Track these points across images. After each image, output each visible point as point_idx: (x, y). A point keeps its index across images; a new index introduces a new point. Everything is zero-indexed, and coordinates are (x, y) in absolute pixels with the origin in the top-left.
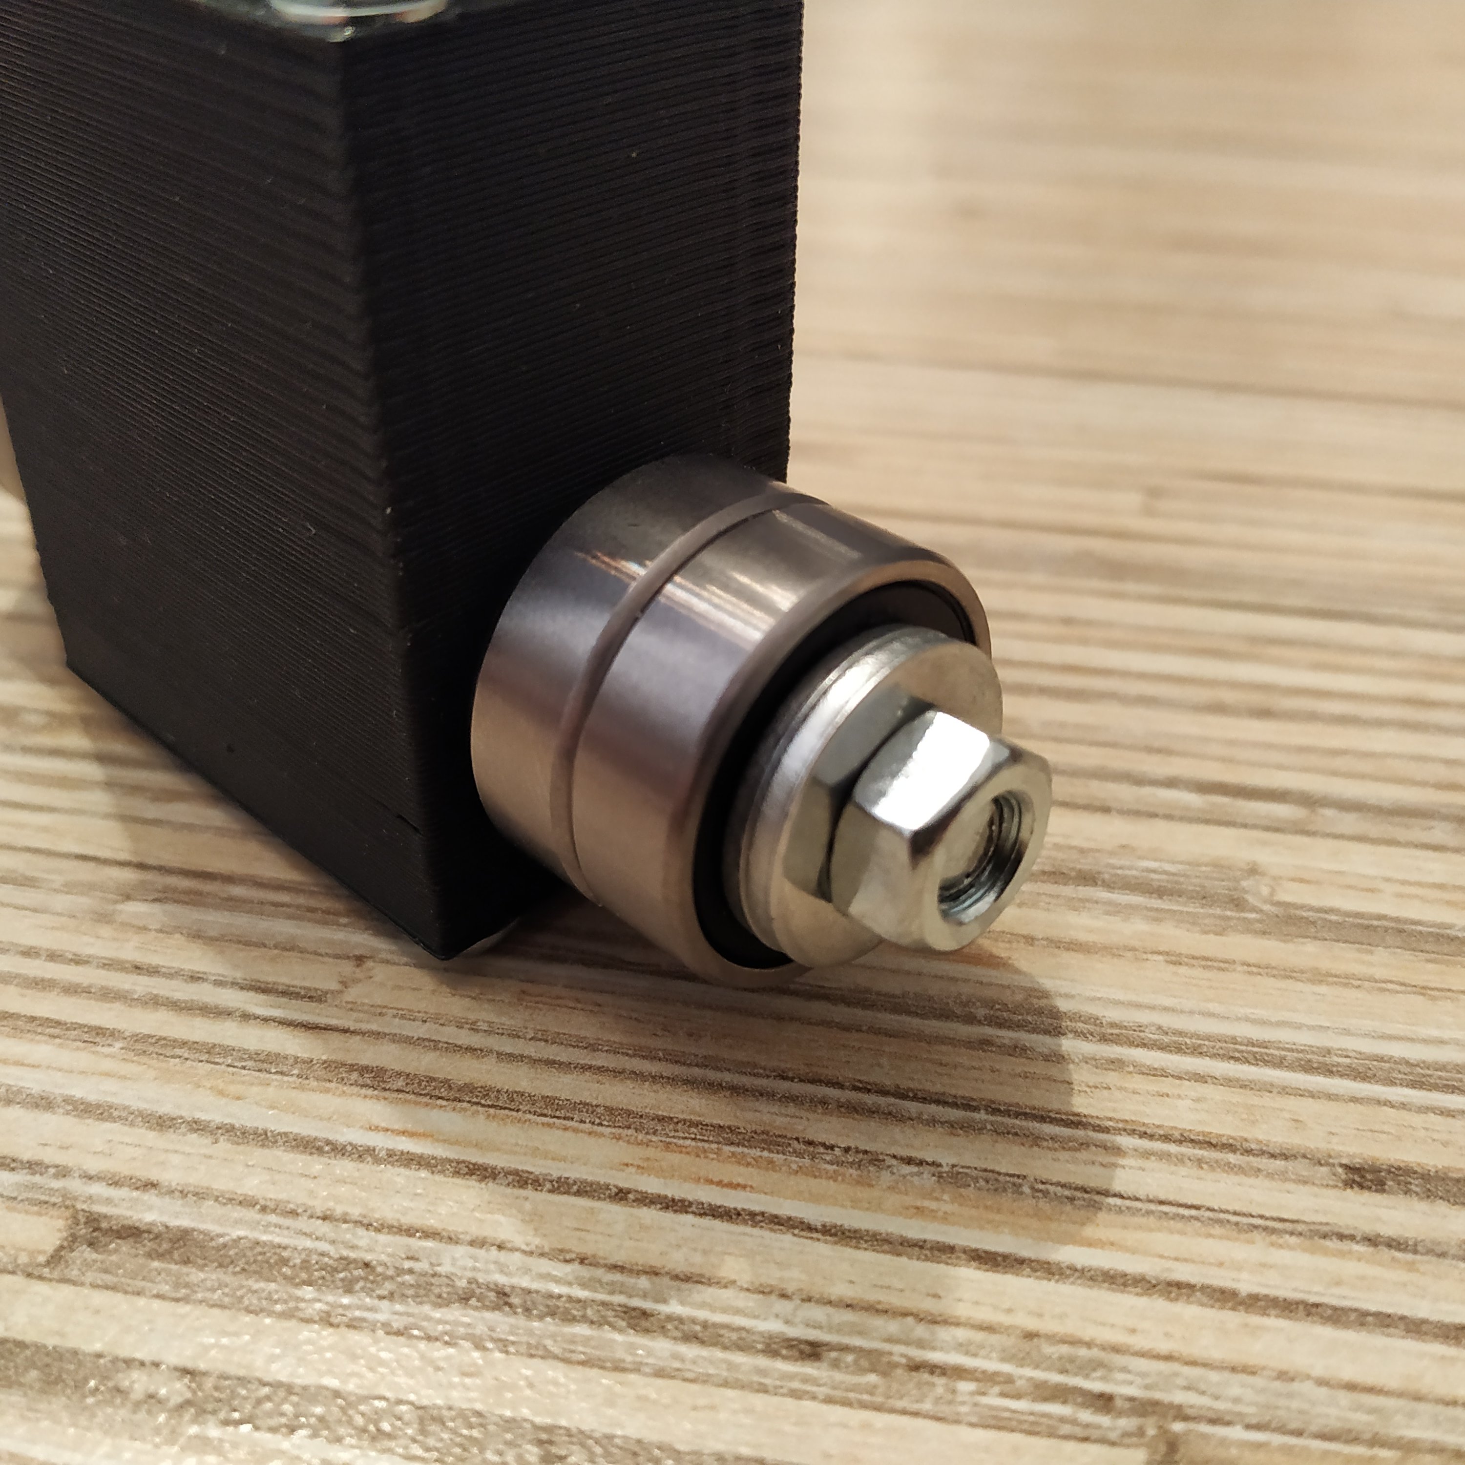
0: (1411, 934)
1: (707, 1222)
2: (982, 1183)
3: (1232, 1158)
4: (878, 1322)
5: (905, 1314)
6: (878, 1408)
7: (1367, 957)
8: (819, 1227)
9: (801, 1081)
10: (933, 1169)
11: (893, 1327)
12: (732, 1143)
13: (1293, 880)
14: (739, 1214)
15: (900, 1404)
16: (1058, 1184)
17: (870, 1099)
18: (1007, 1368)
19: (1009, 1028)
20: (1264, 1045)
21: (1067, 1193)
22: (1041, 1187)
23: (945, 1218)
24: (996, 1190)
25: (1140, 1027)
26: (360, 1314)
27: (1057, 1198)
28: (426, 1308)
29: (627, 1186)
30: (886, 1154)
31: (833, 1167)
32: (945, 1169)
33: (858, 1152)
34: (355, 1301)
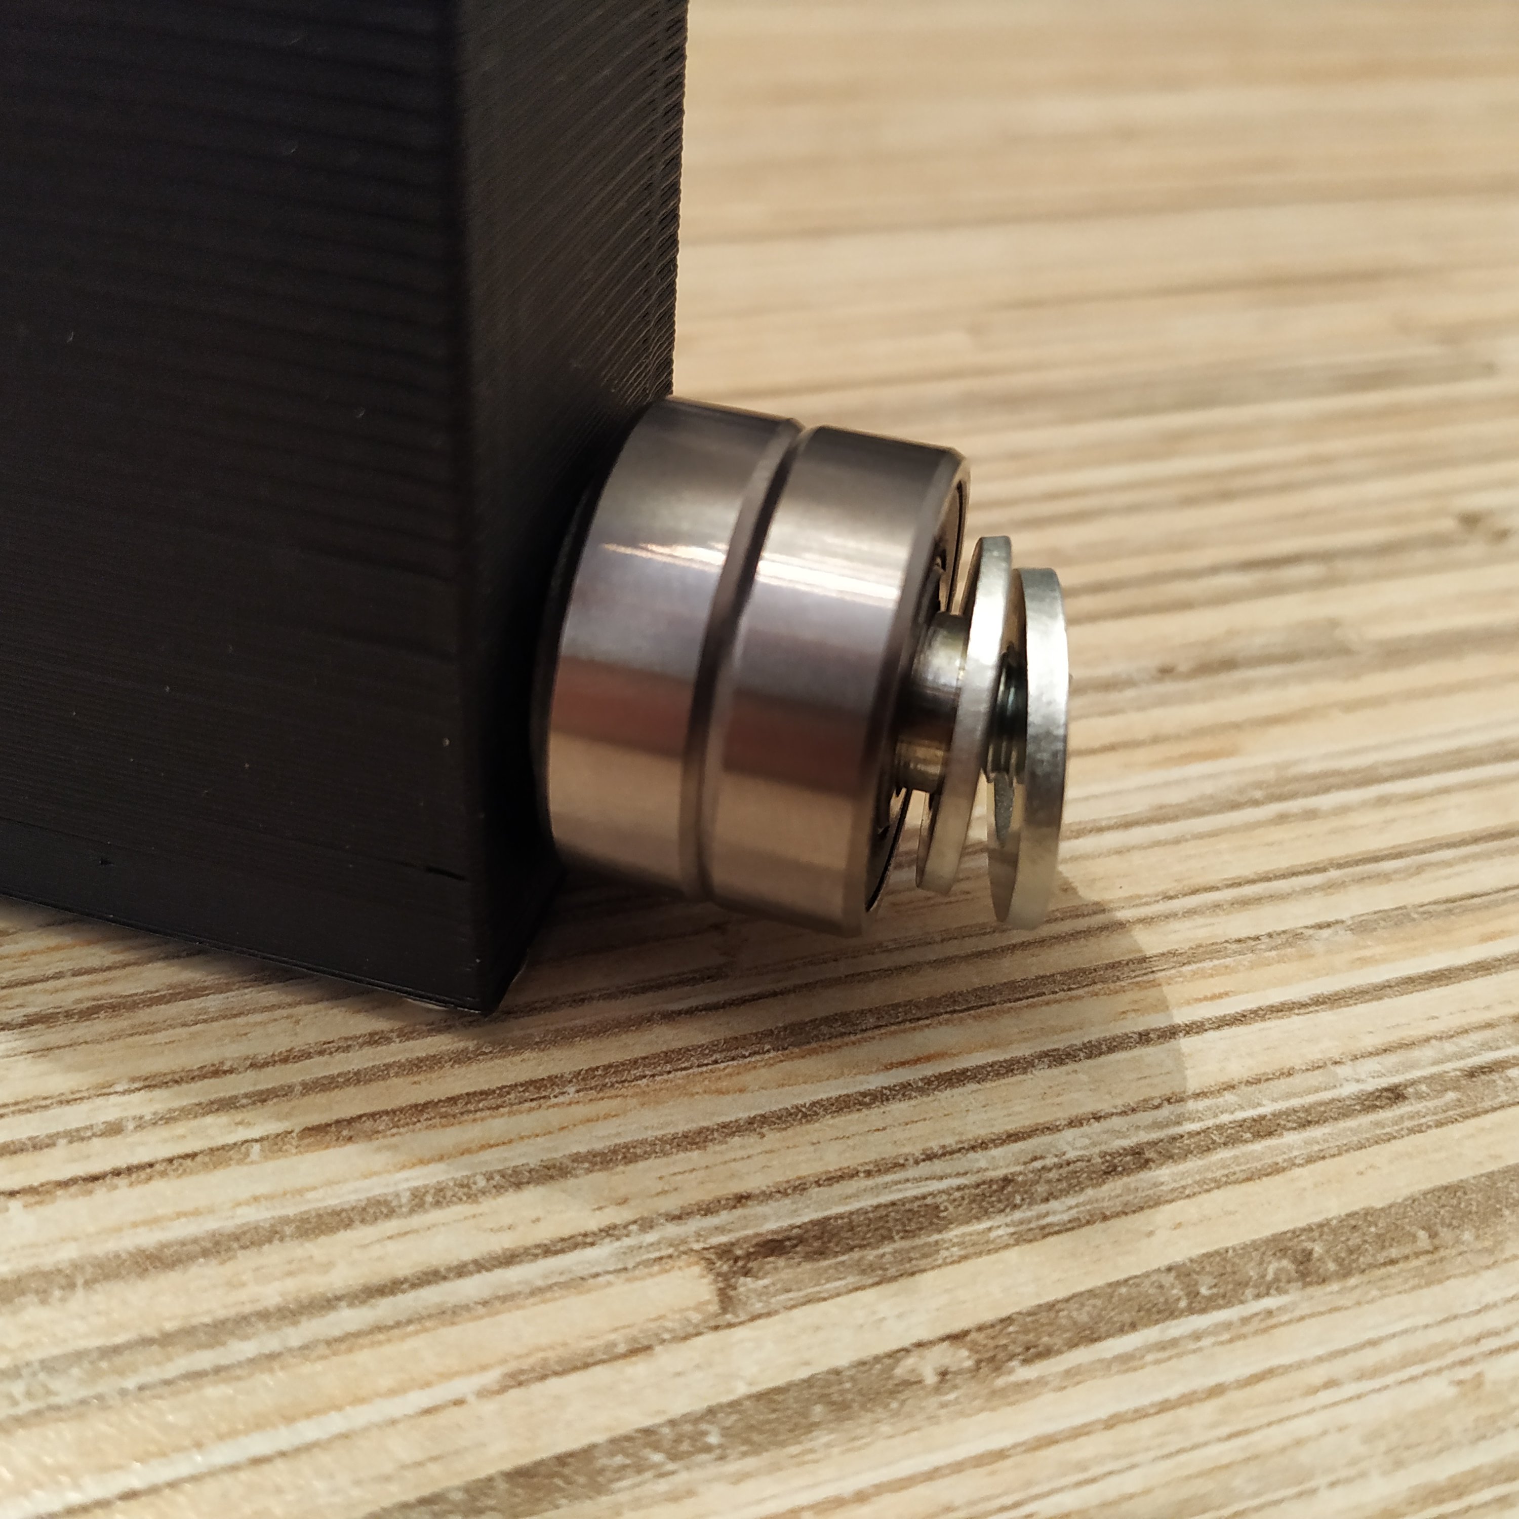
1: (1227, 1031)
2: (1382, 923)
4: (1416, 1054)
5: (1428, 1040)
6: (1476, 1115)
7: (1463, 665)
8: (1309, 1001)
9: (1185, 895)
10: (1341, 926)
11: (1428, 1052)
12: (1184, 964)
14: (1244, 1016)
15: (1487, 1104)
16: (1430, 904)
17: (1248, 891)
19: (1288, 799)
20: (1459, 751)
21: (1443, 907)
22: (1421, 909)
23: (1384, 959)
24: (1396, 924)
25: (1373, 767)
26: (1043, 1222)
27: (1438, 915)
28: (1090, 1192)
29: (1141, 1029)
30: (1301, 928)
31: (1274, 953)
32: (1349, 922)
33: (1279, 934)
34: (1029, 1214)
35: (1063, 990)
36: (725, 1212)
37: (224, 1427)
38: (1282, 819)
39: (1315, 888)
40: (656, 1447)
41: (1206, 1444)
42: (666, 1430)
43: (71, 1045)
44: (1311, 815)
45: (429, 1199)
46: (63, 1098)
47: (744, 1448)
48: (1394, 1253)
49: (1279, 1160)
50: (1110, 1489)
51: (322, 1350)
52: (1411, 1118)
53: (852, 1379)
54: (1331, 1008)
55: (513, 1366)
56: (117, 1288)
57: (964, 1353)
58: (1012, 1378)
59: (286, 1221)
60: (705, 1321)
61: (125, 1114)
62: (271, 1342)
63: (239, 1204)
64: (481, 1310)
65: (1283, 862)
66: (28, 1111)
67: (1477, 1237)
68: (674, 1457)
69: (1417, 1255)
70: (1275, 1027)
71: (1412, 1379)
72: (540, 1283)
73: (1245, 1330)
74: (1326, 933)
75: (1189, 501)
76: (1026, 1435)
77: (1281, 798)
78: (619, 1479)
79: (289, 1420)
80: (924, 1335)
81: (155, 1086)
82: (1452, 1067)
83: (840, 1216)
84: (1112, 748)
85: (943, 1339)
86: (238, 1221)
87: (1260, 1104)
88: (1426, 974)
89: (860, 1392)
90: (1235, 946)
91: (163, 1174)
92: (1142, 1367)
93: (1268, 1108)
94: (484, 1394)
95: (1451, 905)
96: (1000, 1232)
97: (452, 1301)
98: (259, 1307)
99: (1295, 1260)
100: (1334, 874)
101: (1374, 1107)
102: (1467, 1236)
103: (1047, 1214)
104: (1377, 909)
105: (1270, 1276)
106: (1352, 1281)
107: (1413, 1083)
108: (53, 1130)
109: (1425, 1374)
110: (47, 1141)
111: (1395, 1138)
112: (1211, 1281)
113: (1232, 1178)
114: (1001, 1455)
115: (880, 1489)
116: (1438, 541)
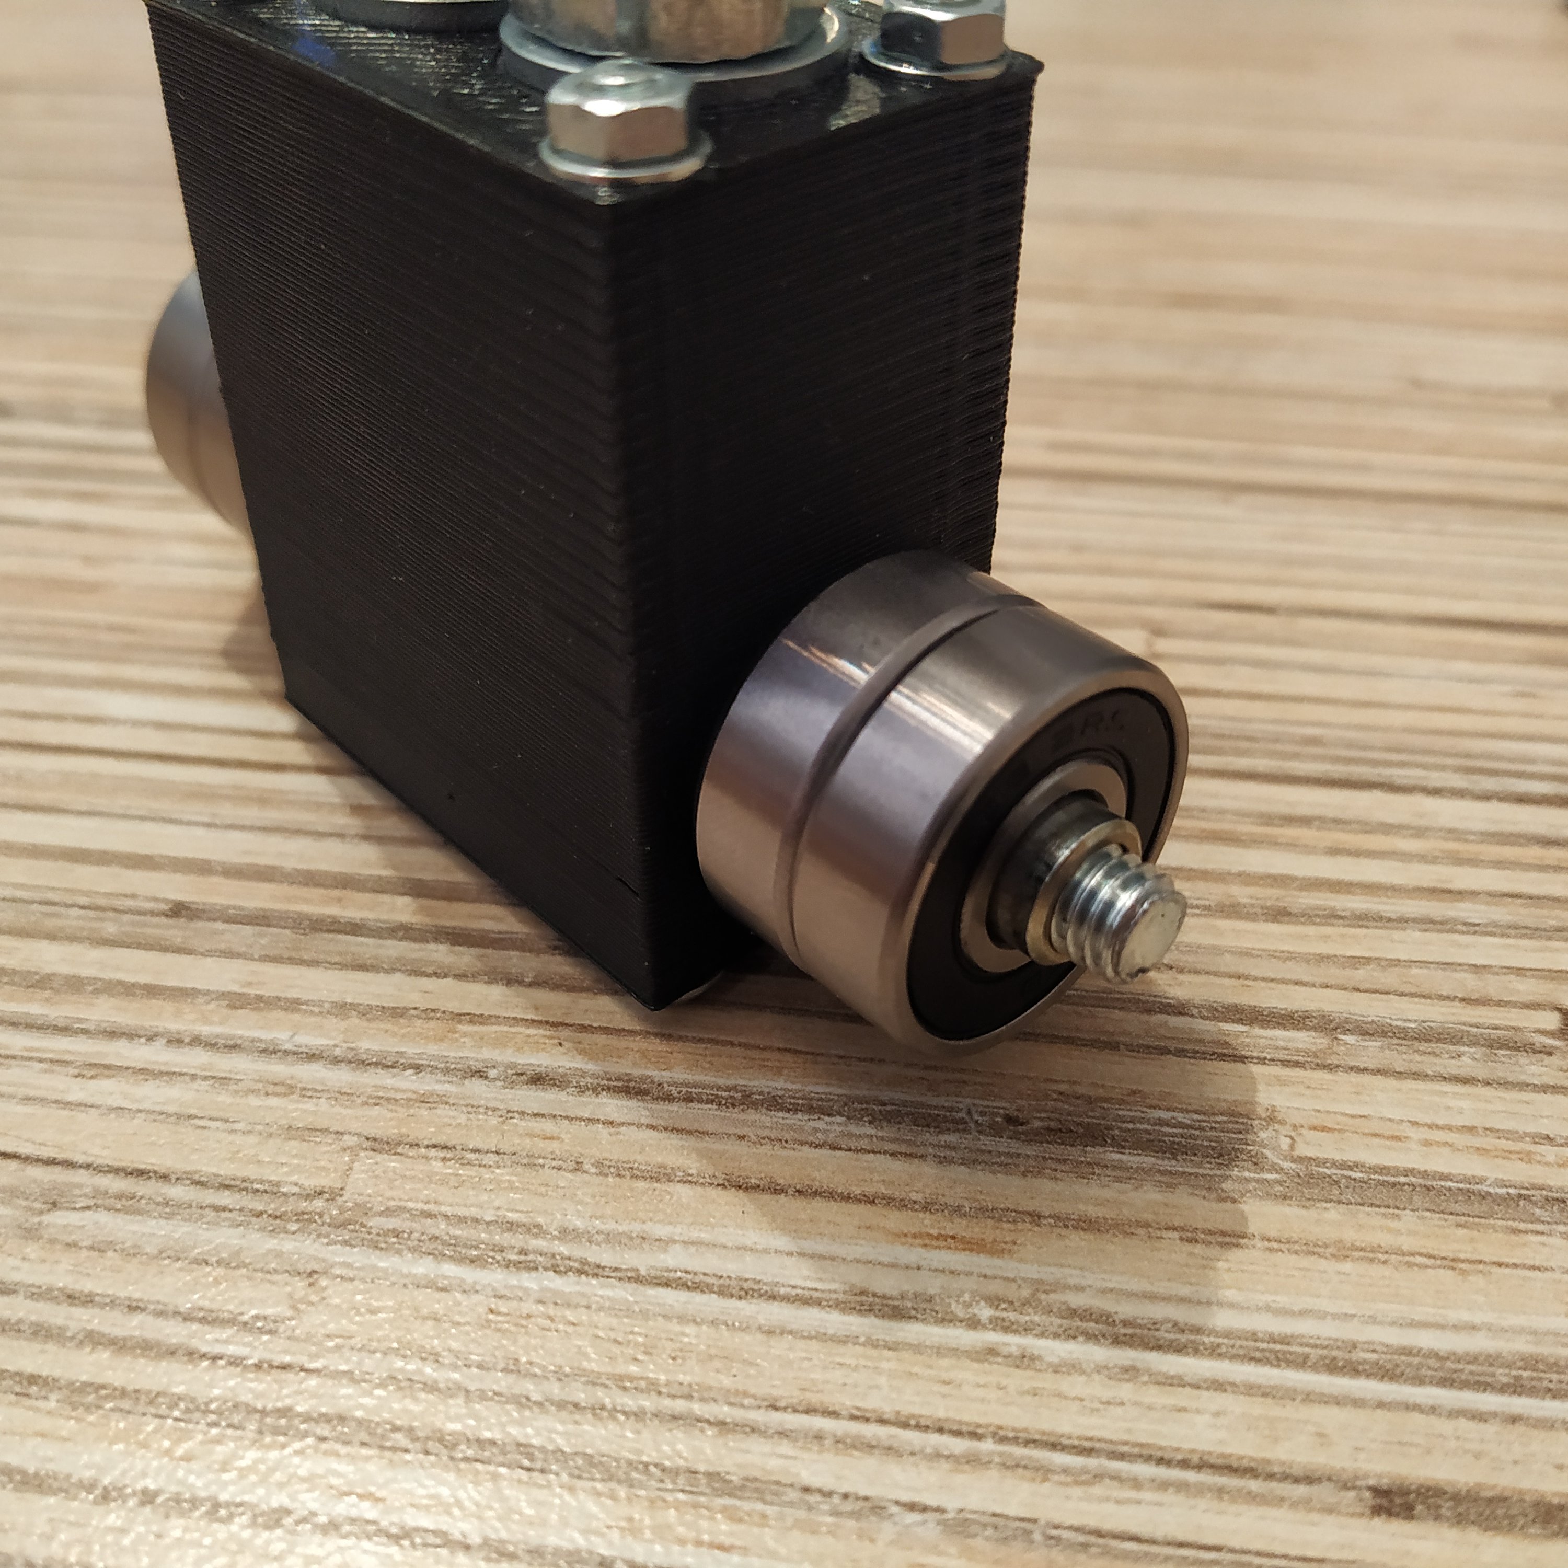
0: (1440, 1192)
2: (989, 1532)
3: (1254, 1485)
7: (1394, 1224)
9: (795, 1411)
10: (937, 1515)
12: (722, 1495)
13: (1315, 1128)
16: (1071, 1528)
17: (870, 1431)
19: (1016, 1332)
20: (1285, 1340)
21: (1081, 1538)
22: (1054, 1532)
24: (1006, 1539)
25: (1155, 1325)
27: (1071, 1545)
30: (889, 1500)
31: (831, 1520)
32: (950, 1516)
33: (858, 1498)
35: (571, 1476)
38: (988, 1355)
44: (1025, 1360)
65: (941, 1410)
74: (914, 1517)
77: (1010, 1328)
84: (871, 1200)
90: (797, 1495)
95: (1093, 1539)
100: (986, 1446)
104: (998, 1511)
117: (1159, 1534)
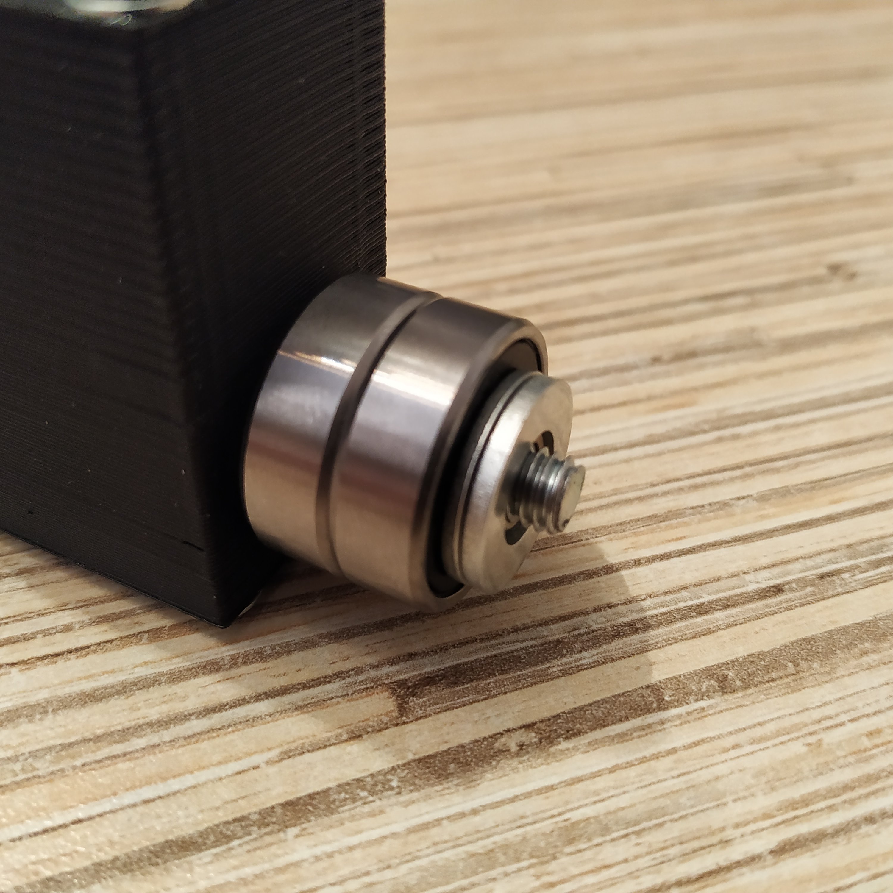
1: (684, 558)
2: (774, 496)
3: (853, 448)
4: (790, 567)
5: (797, 559)
6: (823, 599)
7: (827, 351)
8: (730, 540)
9: (662, 484)
10: (750, 498)
11: (798, 566)
12: (661, 522)
13: (771, 328)
14: (694, 549)
15: (830, 593)
16: (802, 484)
18: (852, 562)
19: (723, 429)
20: (822, 399)
21: (808, 486)
22: (796, 488)
23: (774, 516)
24: (782, 496)
25: (772, 409)
26: (578, 664)
27: (806, 490)
28: (605, 647)
29: (635, 557)
30: (728, 500)
31: (712, 514)
32: (755, 496)
33: (715, 503)
34: (570, 659)
35: (593, 538)
36: (402, 663)
37: (129, 785)
38: (720, 440)
39: (737, 478)
40: (363, 789)
41: (665, 780)
42: (369, 779)
43: (44, 584)
44: (736, 437)
45: (240, 660)
46: (40, 612)
47: (411, 788)
48: (774, 675)
49: (711, 626)
50: (611, 805)
51: (182, 742)
52: (787, 602)
53: (471, 749)
54: (743, 543)
55: (286, 747)
56: (71, 713)
57: (533, 734)
58: (560, 747)
59: (162, 674)
60: (390, 721)
61: (73, 620)
62: (155, 739)
63: (136, 667)
64: (268, 719)
65: (719, 463)
66: (21, 620)
67: (821, 666)
68: (372, 793)
69: (787, 676)
70: (712, 554)
71: (782, 743)
72: (300, 703)
73: (689, 718)
74: (742, 502)
75: (672, 263)
76: (567, 777)
77: (718, 428)
78: (342, 806)
79: (164, 779)
80: (511, 725)
81: (90, 605)
82: (811, 574)
83: (466, 663)
84: (624, 404)
85: (521, 728)
86: (136, 675)
87: (701, 597)
88: (798, 523)
89: (475, 757)
90: (691, 511)
91: (95, 651)
92: (631, 740)
93: (705, 599)
94: (269, 763)
95: (813, 485)
96: (555, 669)
97: (252, 714)
98: (147, 720)
99: (718, 680)
100: (748, 469)
101: (765, 597)
102: (815, 665)
103: (581, 659)
104: (771, 488)
105: (704, 689)
106: (750, 691)
107: (788, 583)
108: (35, 630)
109: (789, 740)
110: (31, 636)
111: (776, 613)
112: (670, 692)
113: (684, 637)
114: (552, 788)
115: (485, 808)
116: (816, 281)
117: (834, 474)
